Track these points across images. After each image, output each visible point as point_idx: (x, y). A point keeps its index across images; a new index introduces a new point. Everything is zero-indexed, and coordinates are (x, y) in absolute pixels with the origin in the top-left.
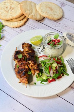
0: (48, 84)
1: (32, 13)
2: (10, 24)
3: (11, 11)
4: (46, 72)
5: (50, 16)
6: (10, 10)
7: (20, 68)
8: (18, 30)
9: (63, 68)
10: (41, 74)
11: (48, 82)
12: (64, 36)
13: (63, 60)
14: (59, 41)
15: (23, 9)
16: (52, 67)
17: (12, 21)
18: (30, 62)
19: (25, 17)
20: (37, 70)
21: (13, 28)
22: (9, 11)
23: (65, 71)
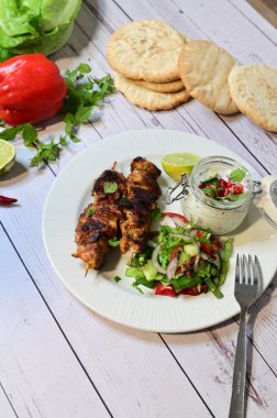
0: (151, 294)
1: (206, 83)
2: (134, 91)
3: (150, 57)
4: (159, 260)
5: (258, 113)
6: (148, 52)
7: (94, 218)
8: (148, 116)
9: (213, 271)
10: (141, 259)
11: (153, 291)
12: (259, 183)
13: (231, 251)
14: (239, 191)
15: (187, 63)
16: (180, 252)
17: (141, 86)
18: (128, 213)
19: (183, 89)
20: (136, 242)
21: (138, 106)
22: (144, 52)
23: (216, 281)
